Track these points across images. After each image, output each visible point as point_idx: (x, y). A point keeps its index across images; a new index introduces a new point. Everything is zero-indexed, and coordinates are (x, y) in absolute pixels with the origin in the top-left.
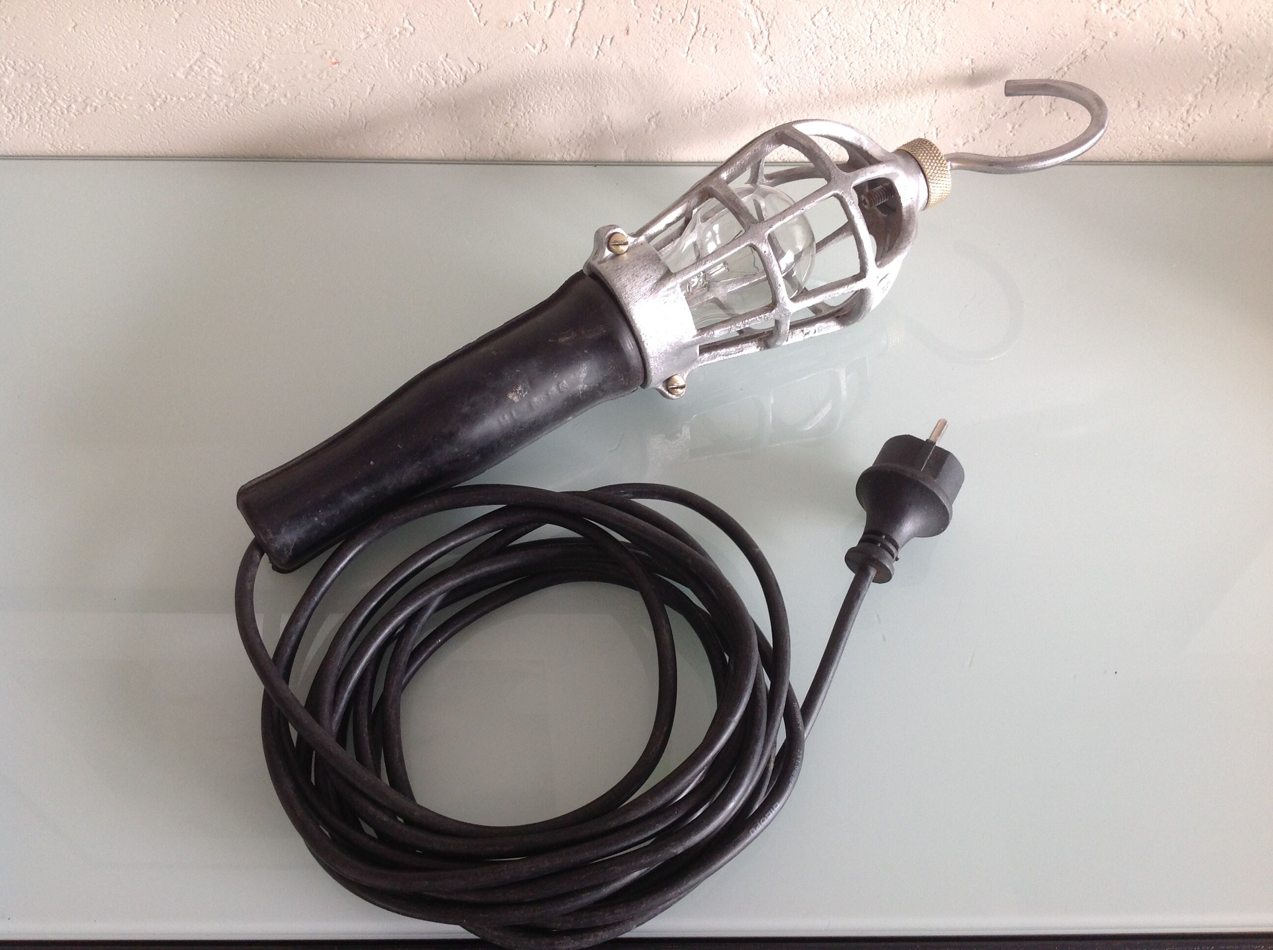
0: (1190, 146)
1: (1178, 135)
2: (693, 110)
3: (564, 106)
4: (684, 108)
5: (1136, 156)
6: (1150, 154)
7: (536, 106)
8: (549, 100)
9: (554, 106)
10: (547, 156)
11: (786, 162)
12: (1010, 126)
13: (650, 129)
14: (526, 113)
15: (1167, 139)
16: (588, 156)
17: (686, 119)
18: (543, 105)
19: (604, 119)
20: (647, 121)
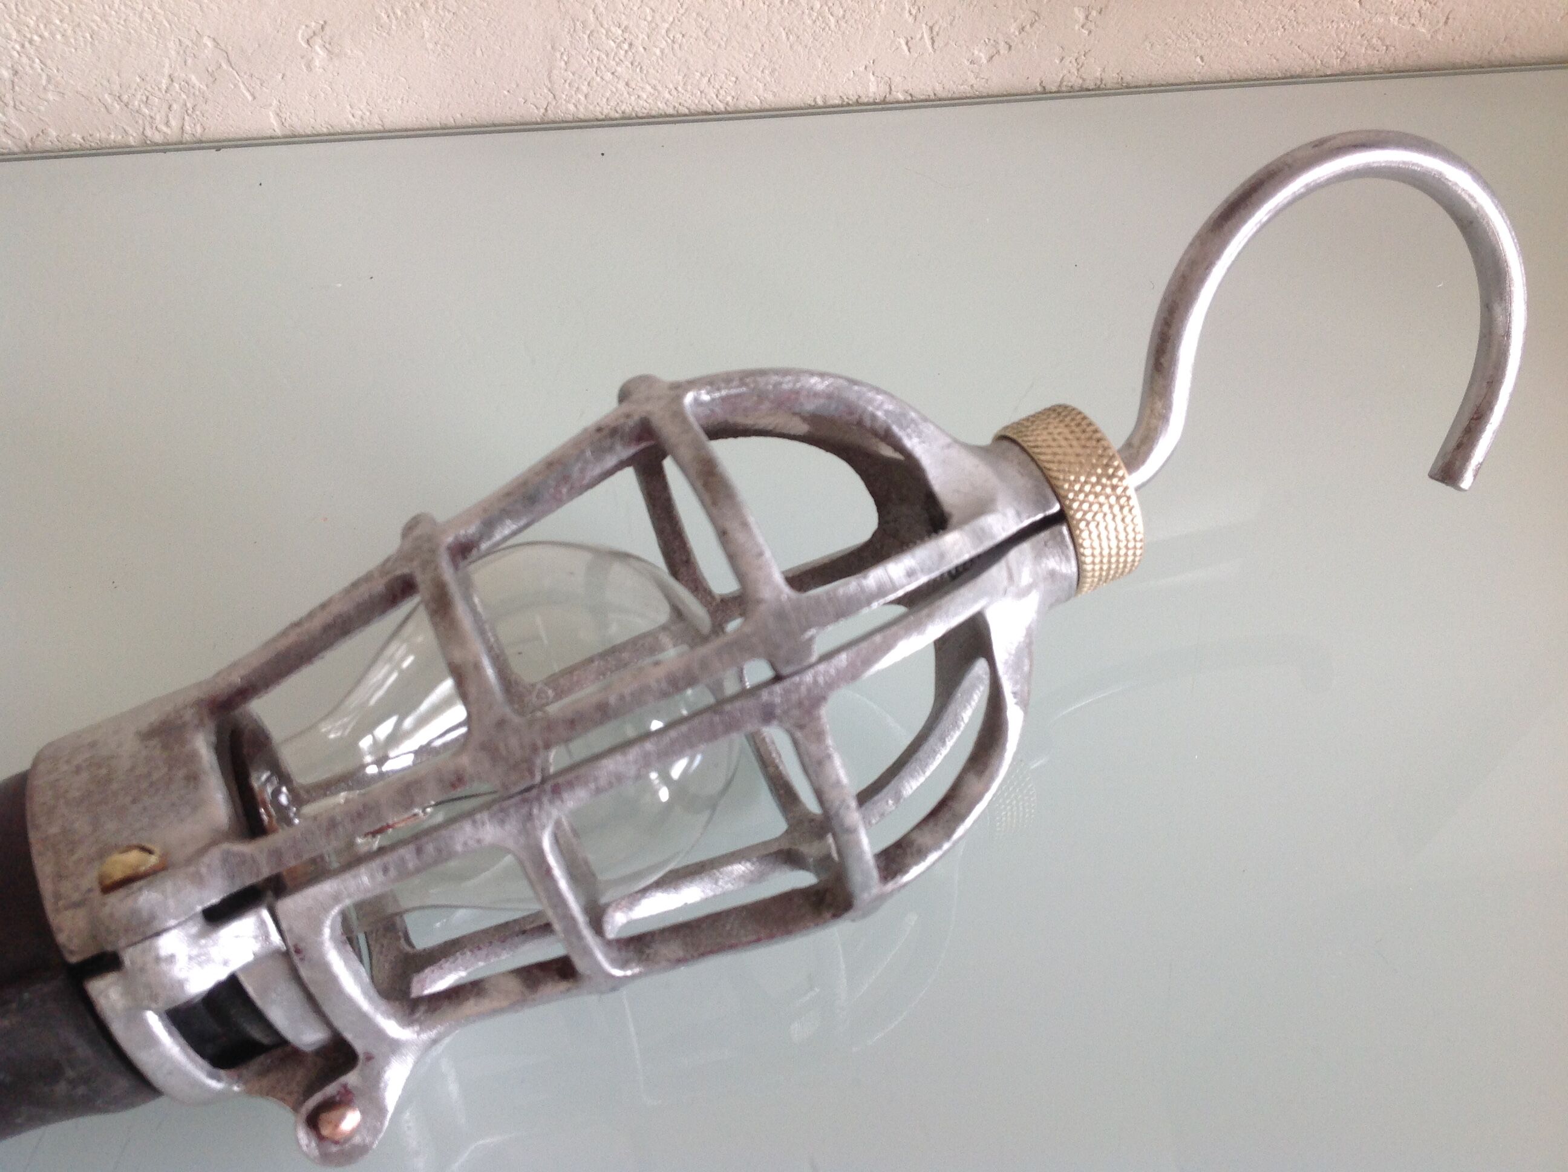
0: (1440, 37)
1: (1417, 14)
2: (399, 13)
3: (107, 22)
4: (378, 10)
5: (1335, 64)
6: (1362, 57)
7: (42, 26)
8: (66, 11)
9: (83, 24)
10: (109, 134)
11: (630, 118)
12: (1081, 16)
13: (317, 63)
14: (27, 45)
15: (1396, 23)
16: (199, 129)
17: (388, 34)
18: (58, 22)
19: (205, 45)
20: (304, 45)
